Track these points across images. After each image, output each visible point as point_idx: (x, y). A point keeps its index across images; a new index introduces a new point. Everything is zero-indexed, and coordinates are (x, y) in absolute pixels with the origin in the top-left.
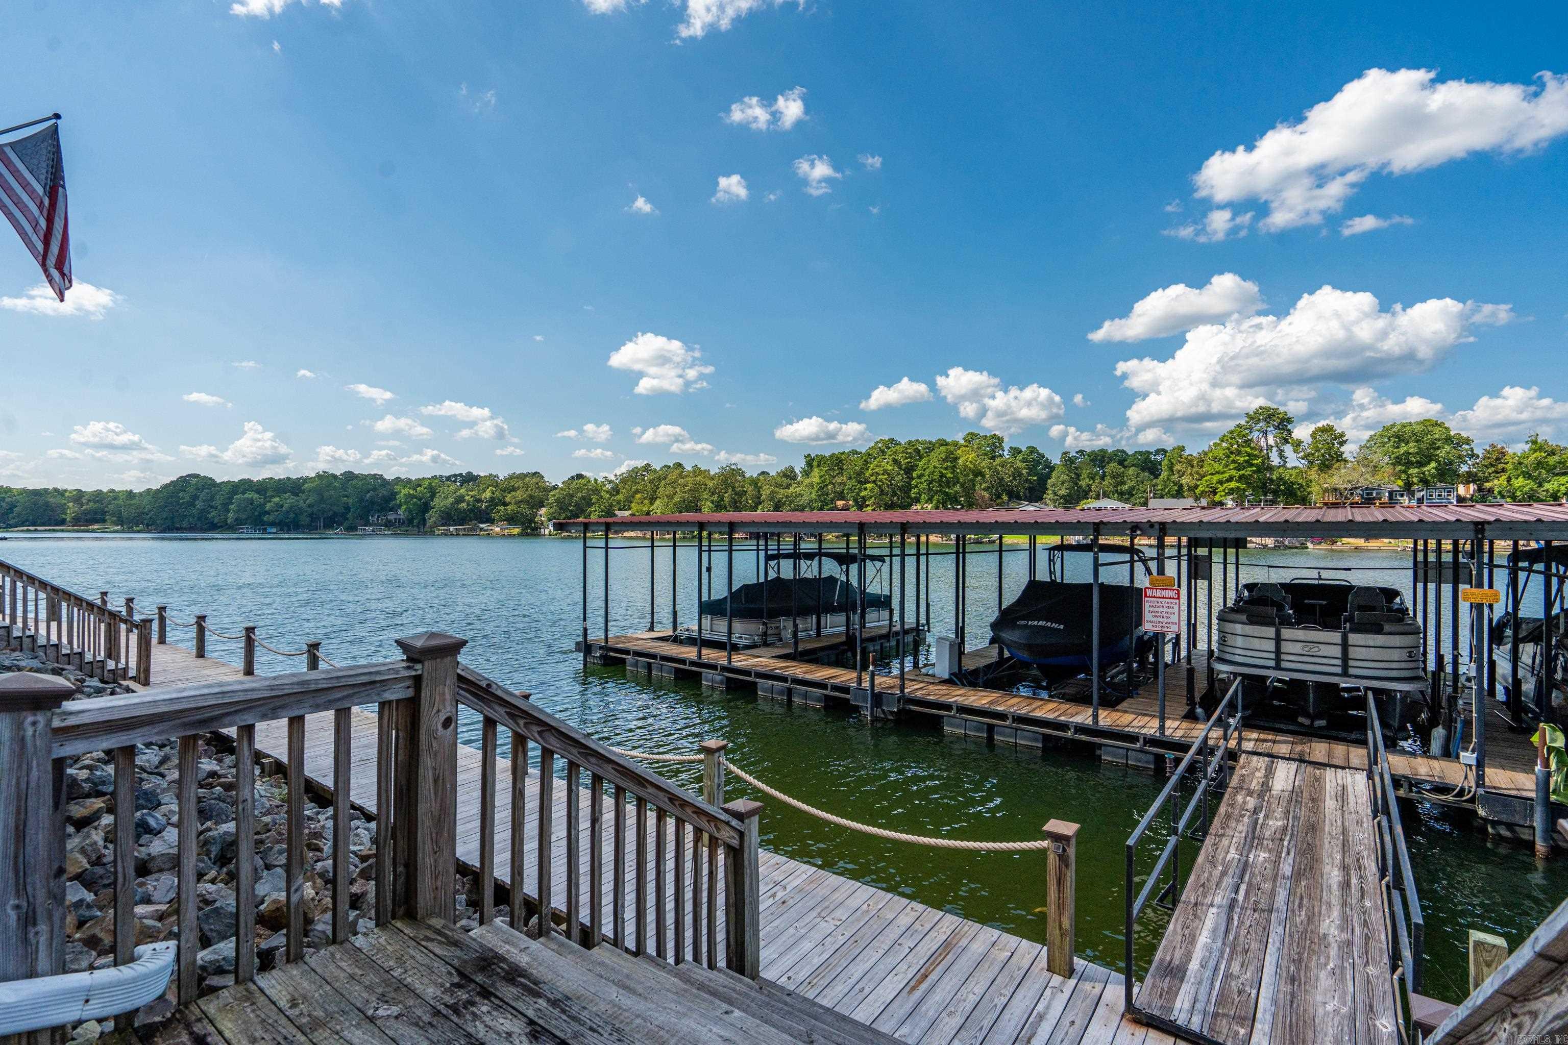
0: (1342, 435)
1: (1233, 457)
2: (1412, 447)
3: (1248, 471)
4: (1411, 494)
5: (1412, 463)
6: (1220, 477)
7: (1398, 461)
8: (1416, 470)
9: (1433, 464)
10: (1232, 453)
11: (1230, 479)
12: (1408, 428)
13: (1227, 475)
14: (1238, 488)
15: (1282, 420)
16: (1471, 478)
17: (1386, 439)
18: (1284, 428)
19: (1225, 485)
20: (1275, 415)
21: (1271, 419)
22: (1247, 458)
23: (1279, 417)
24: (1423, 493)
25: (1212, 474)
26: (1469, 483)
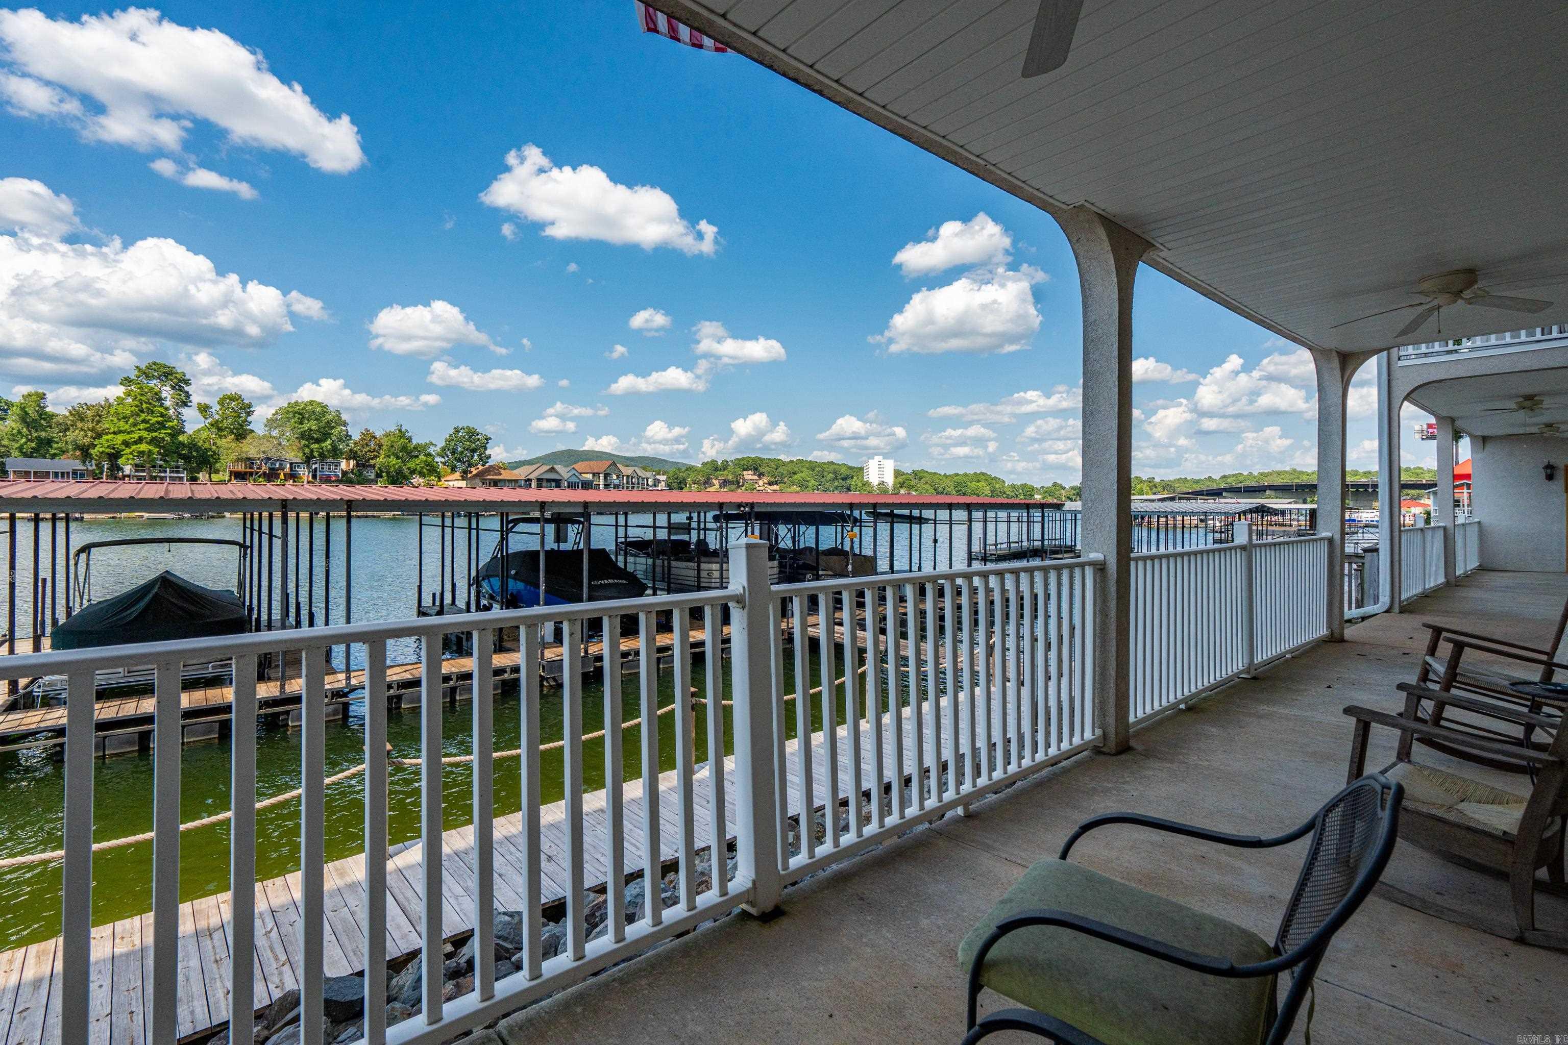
0: (250, 406)
1: (143, 416)
2: (313, 425)
3: (162, 434)
4: (309, 466)
5: (313, 438)
6: (127, 437)
8: (317, 446)
9: (329, 442)
10: (142, 411)
11: (140, 440)
12: (310, 407)
13: (136, 436)
15: (180, 381)
16: (352, 455)
17: (291, 415)
18: (181, 389)
19: (134, 447)
20: (172, 374)
21: (166, 377)
22: (160, 419)
23: (176, 377)
24: (317, 466)
25: (114, 433)
26: (350, 459)
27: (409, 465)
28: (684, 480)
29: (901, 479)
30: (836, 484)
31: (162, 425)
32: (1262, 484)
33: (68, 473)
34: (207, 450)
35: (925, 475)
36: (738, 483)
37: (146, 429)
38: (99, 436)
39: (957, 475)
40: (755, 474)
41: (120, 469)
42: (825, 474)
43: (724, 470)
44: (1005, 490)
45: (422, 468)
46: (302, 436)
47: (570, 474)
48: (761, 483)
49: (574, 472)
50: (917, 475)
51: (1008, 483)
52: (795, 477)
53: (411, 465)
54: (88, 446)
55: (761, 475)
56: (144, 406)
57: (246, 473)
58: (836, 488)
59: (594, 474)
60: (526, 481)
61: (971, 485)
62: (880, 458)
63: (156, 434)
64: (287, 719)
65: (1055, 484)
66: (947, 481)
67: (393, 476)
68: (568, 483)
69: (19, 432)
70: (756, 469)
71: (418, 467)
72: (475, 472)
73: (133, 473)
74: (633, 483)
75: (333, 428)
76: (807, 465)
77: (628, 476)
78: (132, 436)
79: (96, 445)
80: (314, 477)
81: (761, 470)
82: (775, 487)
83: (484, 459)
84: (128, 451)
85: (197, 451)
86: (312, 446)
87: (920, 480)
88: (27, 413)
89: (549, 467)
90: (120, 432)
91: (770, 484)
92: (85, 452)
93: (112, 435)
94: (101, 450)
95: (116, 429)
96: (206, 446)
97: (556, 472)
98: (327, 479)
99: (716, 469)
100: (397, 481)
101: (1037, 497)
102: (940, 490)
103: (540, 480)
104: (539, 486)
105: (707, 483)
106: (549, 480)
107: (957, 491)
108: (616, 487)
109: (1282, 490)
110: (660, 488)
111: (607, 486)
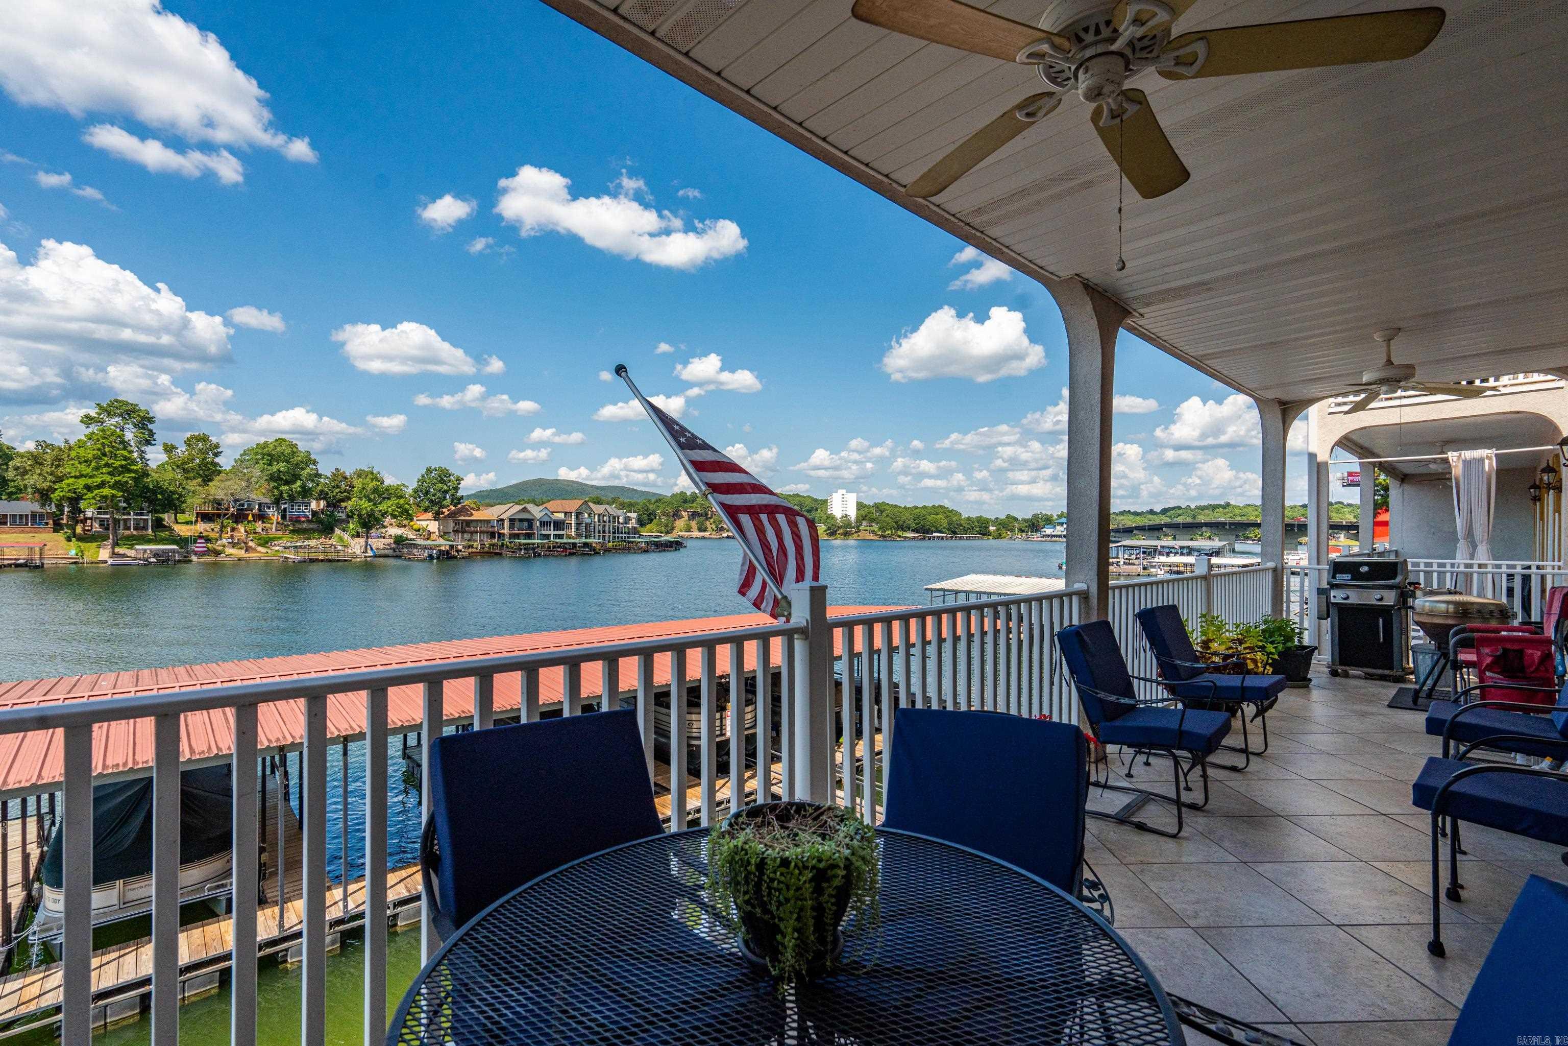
0: (217, 446)
1: (105, 460)
2: (282, 466)
3: (126, 478)
4: (278, 507)
5: (282, 480)
6: (89, 481)
8: (286, 487)
9: (299, 483)
10: (104, 455)
11: (102, 485)
12: (279, 448)
13: (99, 480)
14: (110, 496)
15: (143, 418)
16: (322, 495)
17: (260, 457)
18: (145, 427)
19: (96, 492)
20: (134, 412)
21: (129, 414)
22: (124, 462)
23: (139, 415)
24: (286, 506)
25: (76, 477)
26: (321, 499)
27: (380, 507)
28: (654, 511)
29: (863, 512)
31: (125, 469)
32: (1197, 521)
33: (27, 516)
34: (173, 493)
35: (887, 507)
36: (706, 515)
37: (108, 473)
38: (60, 479)
39: (916, 507)
41: (80, 511)
43: (693, 502)
44: (962, 522)
45: (394, 510)
46: (272, 478)
47: (543, 514)
49: (546, 511)
50: (880, 507)
51: (965, 515)
53: (383, 507)
54: (47, 490)
56: (107, 449)
57: (213, 515)
59: (566, 513)
60: (498, 521)
61: (930, 518)
62: (844, 491)
63: (118, 478)
64: (286, 955)
65: (1008, 516)
66: (907, 514)
67: (364, 519)
68: (541, 522)
71: (390, 509)
72: (447, 513)
73: (95, 515)
74: (604, 522)
75: (303, 469)
77: (599, 515)
78: (95, 480)
79: (56, 489)
80: (284, 517)
83: (457, 500)
84: (90, 495)
85: (161, 493)
86: (281, 488)
87: (881, 512)
89: (521, 507)
90: (81, 476)
92: (44, 496)
93: (73, 479)
94: (61, 494)
95: (78, 474)
96: (171, 489)
97: (529, 512)
98: (296, 520)
99: (685, 501)
100: (369, 523)
101: (992, 528)
102: (901, 523)
103: (512, 520)
104: (511, 527)
105: (676, 515)
106: (521, 520)
107: (916, 524)
108: (587, 525)
109: (1217, 527)
110: (630, 526)
111: (578, 525)
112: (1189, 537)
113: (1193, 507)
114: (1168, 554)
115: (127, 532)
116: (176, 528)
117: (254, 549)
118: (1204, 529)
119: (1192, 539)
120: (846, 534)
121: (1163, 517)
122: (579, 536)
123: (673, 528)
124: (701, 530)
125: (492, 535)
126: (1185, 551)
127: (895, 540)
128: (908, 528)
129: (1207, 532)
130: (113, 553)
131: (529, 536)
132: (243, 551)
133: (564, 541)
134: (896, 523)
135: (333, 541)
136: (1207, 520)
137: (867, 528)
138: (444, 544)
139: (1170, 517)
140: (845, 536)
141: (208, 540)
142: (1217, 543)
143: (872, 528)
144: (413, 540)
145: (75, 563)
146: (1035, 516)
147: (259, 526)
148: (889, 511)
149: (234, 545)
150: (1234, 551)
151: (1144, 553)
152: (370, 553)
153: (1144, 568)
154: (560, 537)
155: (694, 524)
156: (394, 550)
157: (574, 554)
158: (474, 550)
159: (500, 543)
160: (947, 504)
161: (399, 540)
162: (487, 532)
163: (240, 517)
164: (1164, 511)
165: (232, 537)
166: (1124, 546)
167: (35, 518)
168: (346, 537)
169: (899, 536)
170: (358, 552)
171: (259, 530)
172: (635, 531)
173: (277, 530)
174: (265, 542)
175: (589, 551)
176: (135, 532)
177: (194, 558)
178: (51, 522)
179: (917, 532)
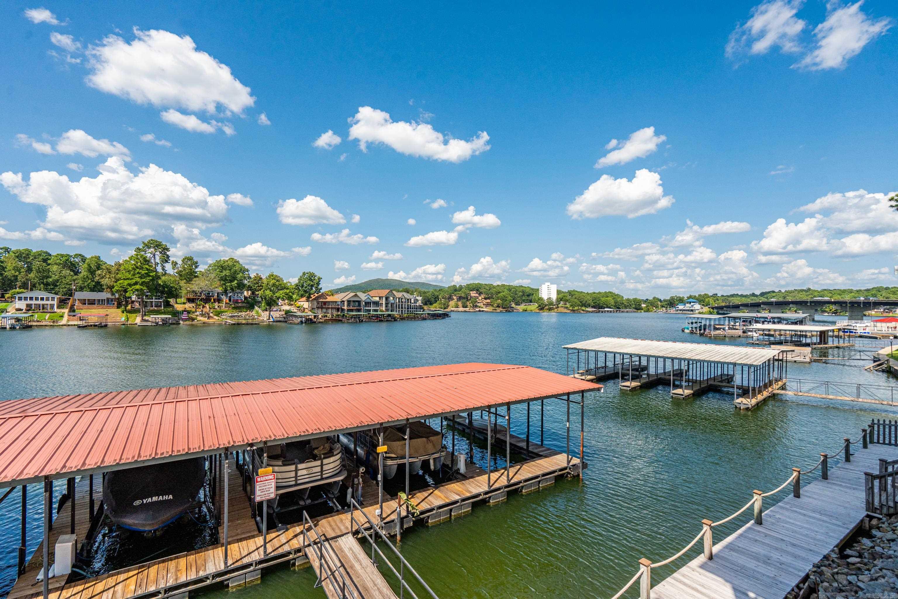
0: (197, 263)
1: (138, 270)
2: (227, 273)
3: (147, 280)
4: (226, 295)
5: (227, 280)
6: (130, 282)
7: (222, 279)
8: (229, 284)
9: (236, 282)
10: (137, 268)
11: (136, 283)
13: (134, 281)
14: (141, 289)
15: (164, 249)
16: (249, 288)
17: (216, 268)
18: (165, 253)
19: (133, 287)
20: (160, 246)
21: (158, 247)
22: (146, 272)
23: (162, 247)
24: (230, 294)
25: (124, 279)
26: (248, 290)
27: (277, 295)
28: (438, 296)
29: (561, 296)
30: (524, 298)
31: (148, 275)
32: (786, 300)
33: (105, 300)
34: (173, 287)
35: (576, 293)
36: (467, 298)
37: (139, 277)
38: (117, 280)
39: (594, 293)
40: (477, 293)
42: (517, 292)
43: (460, 290)
44: (624, 302)
45: (284, 296)
47: (366, 298)
48: (480, 298)
49: (368, 296)
50: (571, 293)
51: (625, 297)
52: (499, 295)
54: (112, 286)
55: (480, 294)
56: (139, 265)
57: (193, 299)
58: (524, 301)
59: (380, 297)
60: (341, 302)
61: (603, 299)
62: (549, 284)
63: (143, 280)
65: (654, 298)
66: (589, 297)
67: (268, 301)
68: (365, 303)
69: (87, 277)
70: (477, 290)
71: (281, 296)
72: (313, 297)
73: (136, 300)
74: (402, 302)
75: (238, 274)
76: (507, 288)
77: (399, 298)
78: (132, 281)
79: (115, 286)
80: (230, 300)
81: (481, 290)
82: (488, 301)
83: (318, 290)
84: (130, 289)
85: (167, 288)
86: (227, 284)
87: (572, 296)
88: (91, 267)
89: (354, 294)
90: (127, 279)
91: (485, 299)
92: (111, 289)
93: (123, 281)
94: (117, 289)
95: (125, 277)
96: (172, 285)
97: (358, 297)
98: (236, 302)
99: (456, 290)
100: (271, 303)
101: (643, 306)
102: (584, 302)
103: (349, 302)
104: (349, 305)
105: (450, 298)
106: (354, 301)
107: (594, 303)
108: (392, 304)
109: (801, 304)
110: (418, 304)
111: (387, 304)
112: (781, 311)
113: (783, 291)
114: (763, 323)
115: (151, 308)
116: (176, 306)
117: (212, 317)
118: (791, 305)
119: (783, 312)
120: (550, 309)
121: (762, 298)
122: (387, 310)
123: (448, 306)
124: (464, 307)
125: (338, 310)
126: (776, 320)
127: (580, 313)
128: (589, 306)
129: (794, 308)
130: (143, 319)
131: (359, 310)
132: (206, 319)
133: (379, 313)
134: (581, 302)
135: (254, 313)
136: (794, 299)
137: (563, 306)
138: (311, 315)
139: (767, 298)
140: (549, 310)
141: (189, 312)
142: (801, 315)
143: (566, 306)
144: (295, 312)
145: (124, 324)
146: (672, 298)
147: (216, 305)
148: (577, 295)
149: (202, 315)
150: (813, 320)
151: (744, 321)
152: (271, 320)
153: (744, 332)
154: (376, 311)
155: (460, 303)
156: (284, 318)
157: (382, 321)
158: (327, 318)
159: (342, 314)
160: (616, 291)
161: (287, 312)
162: (335, 308)
163: (207, 300)
164: (762, 294)
165: (202, 311)
166: (729, 317)
167: (109, 301)
168: (260, 311)
169: (583, 310)
170: (265, 319)
171: (216, 307)
172: (421, 307)
173: (225, 307)
174: (218, 314)
175: (391, 319)
176: (156, 308)
177: (181, 322)
178: (116, 303)
179: (595, 308)
